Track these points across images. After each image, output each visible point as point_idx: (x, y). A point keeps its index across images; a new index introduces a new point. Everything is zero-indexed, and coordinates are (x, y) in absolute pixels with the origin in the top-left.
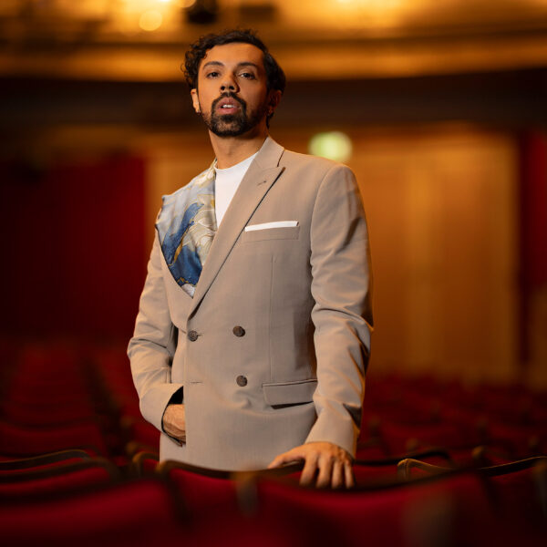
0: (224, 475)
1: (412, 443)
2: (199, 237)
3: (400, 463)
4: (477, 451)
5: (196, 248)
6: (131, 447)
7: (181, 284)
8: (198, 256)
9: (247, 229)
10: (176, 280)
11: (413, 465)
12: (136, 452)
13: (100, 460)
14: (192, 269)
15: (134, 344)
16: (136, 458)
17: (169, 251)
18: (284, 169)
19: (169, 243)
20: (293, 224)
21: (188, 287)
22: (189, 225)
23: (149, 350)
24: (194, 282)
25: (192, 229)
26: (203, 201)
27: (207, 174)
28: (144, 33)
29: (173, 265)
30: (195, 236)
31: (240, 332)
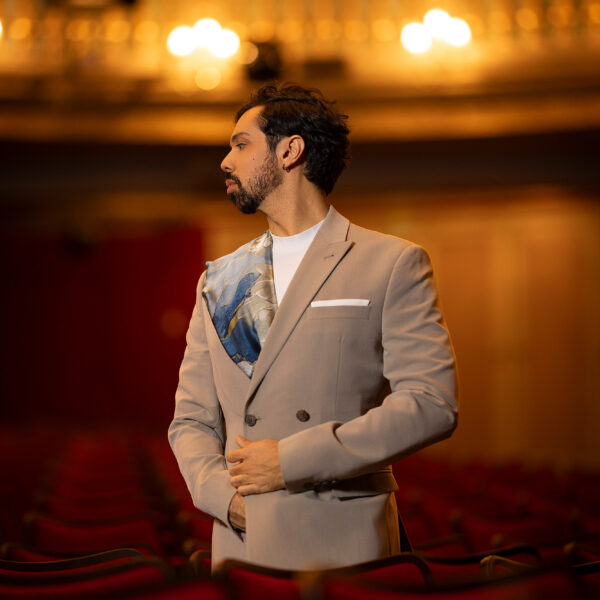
0: (287, 575)
1: (497, 539)
2: (256, 311)
3: (483, 561)
4: (568, 547)
5: (253, 323)
6: (188, 545)
7: (236, 362)
8: (255, 331)
9: (313, 304)
10: (231, 357)
11: (497, 562)
12: (194, 550)
13: (154, 559)
14: (249, 345)
15: (178, 424)
16: (193, 558)
17: (222, 324)
18: (353, 245)
19: (220, 314)
20: (365, 303)
21: (245, 365)
22: (245, 297)
23: (199, 433)
24: (252, 359)
25: (248, 301)
26: (260, 271)
27: (263, 241)
28: (201, 93)
29: (226, 340)
30: (252, 309)
31: (304, 417)
